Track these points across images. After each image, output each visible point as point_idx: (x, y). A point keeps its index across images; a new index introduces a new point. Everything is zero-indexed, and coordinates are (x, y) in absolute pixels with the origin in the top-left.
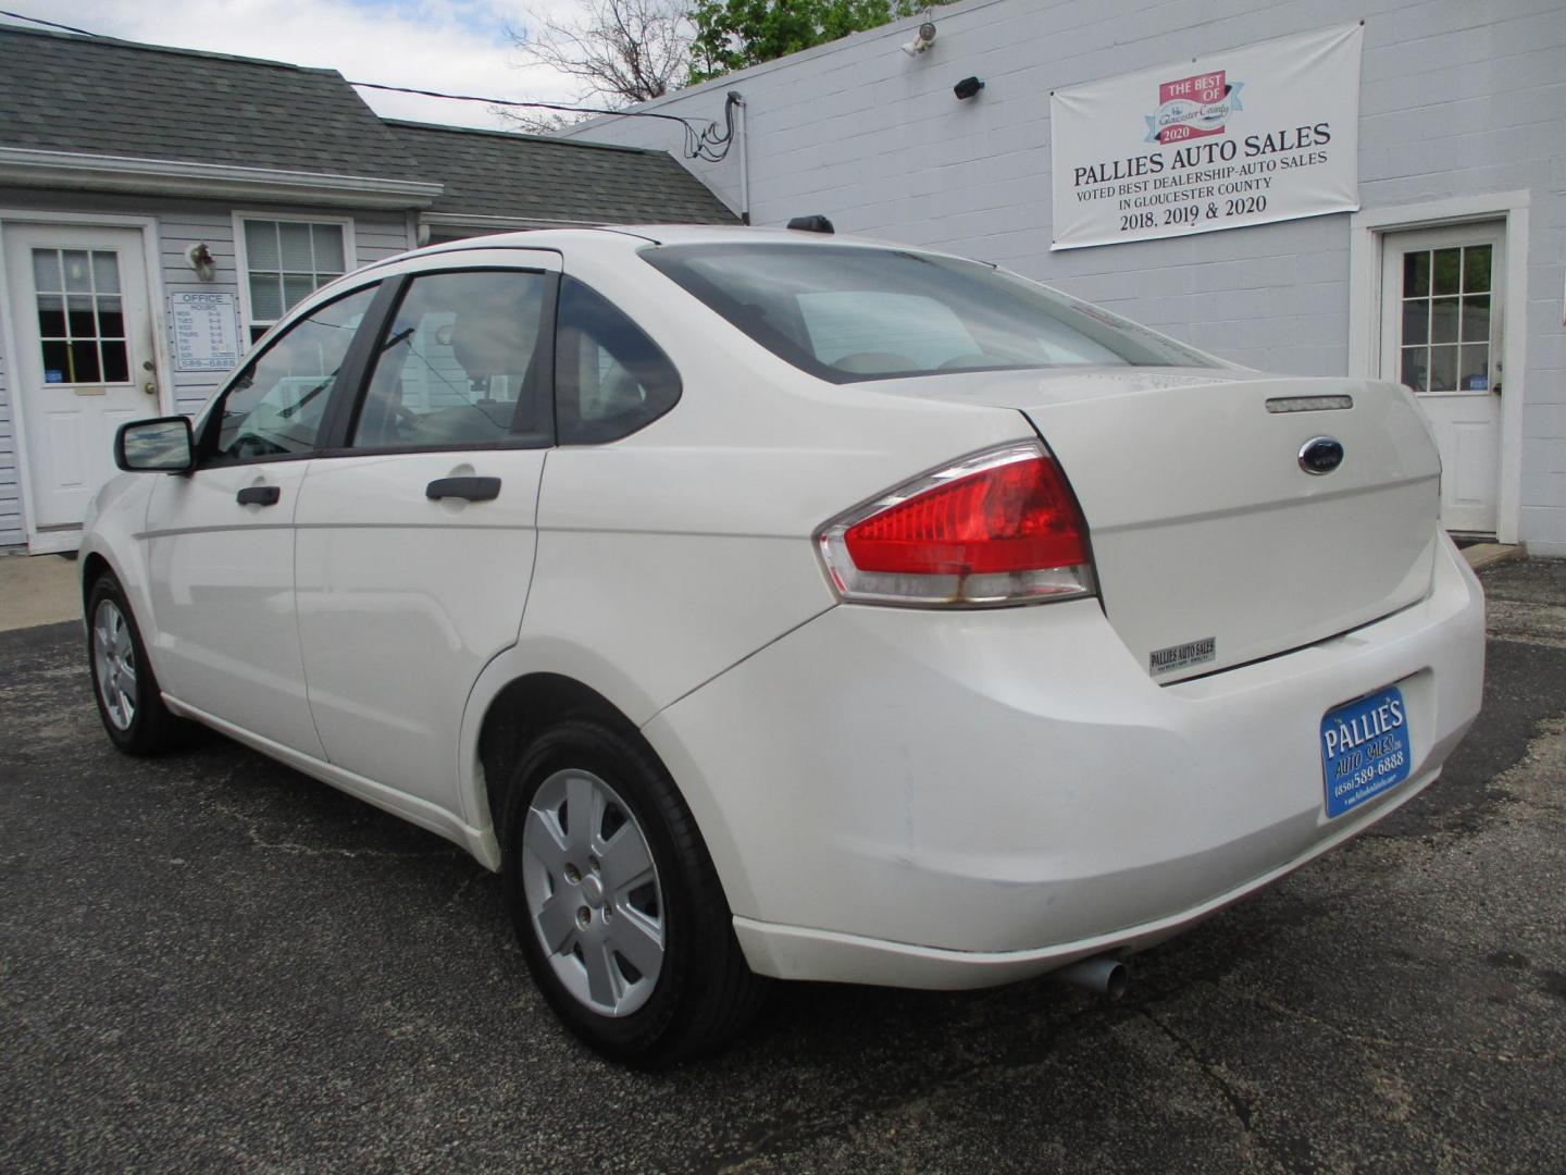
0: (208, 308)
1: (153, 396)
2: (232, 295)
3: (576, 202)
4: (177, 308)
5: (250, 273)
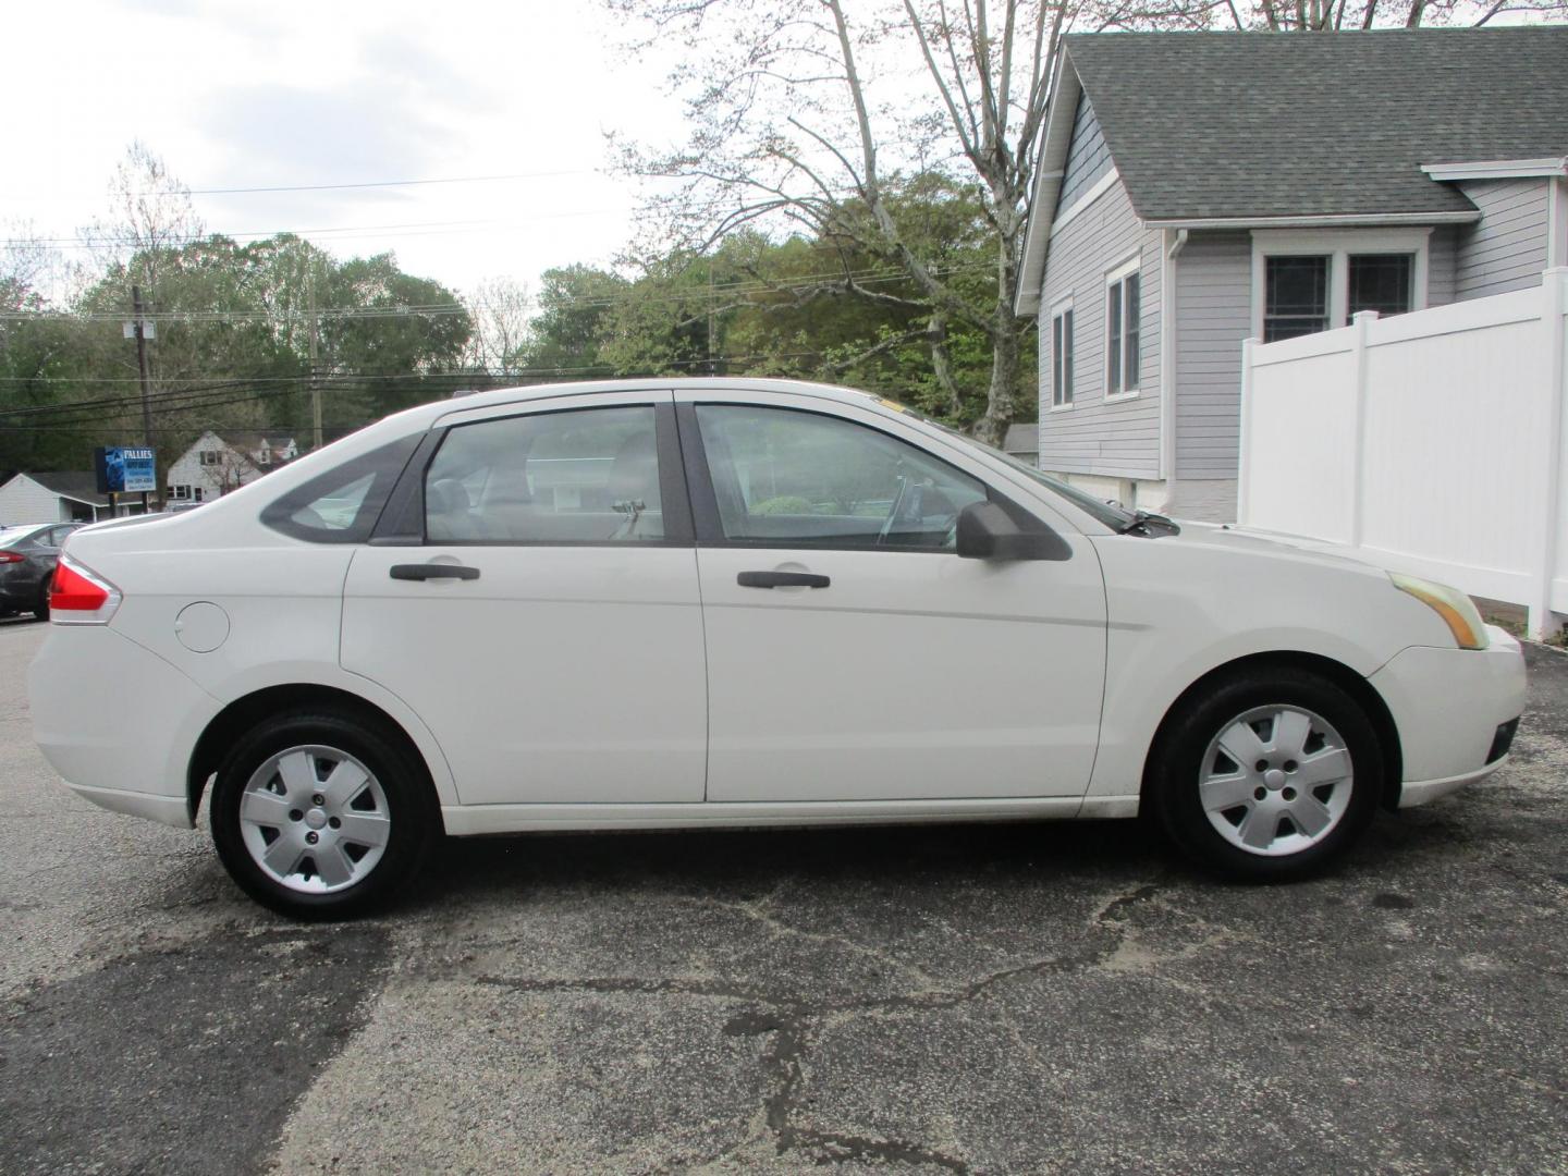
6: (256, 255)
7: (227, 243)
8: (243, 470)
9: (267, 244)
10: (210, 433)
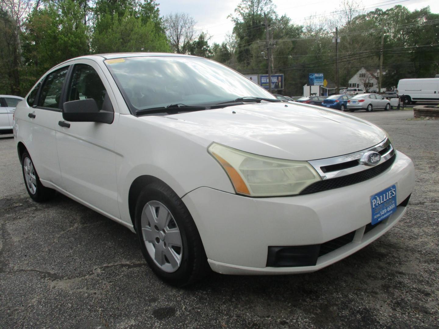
6: (388, 13)
7: (380, 10)
8: (370, 79)
9: (391, 10)
10: (363, 68)
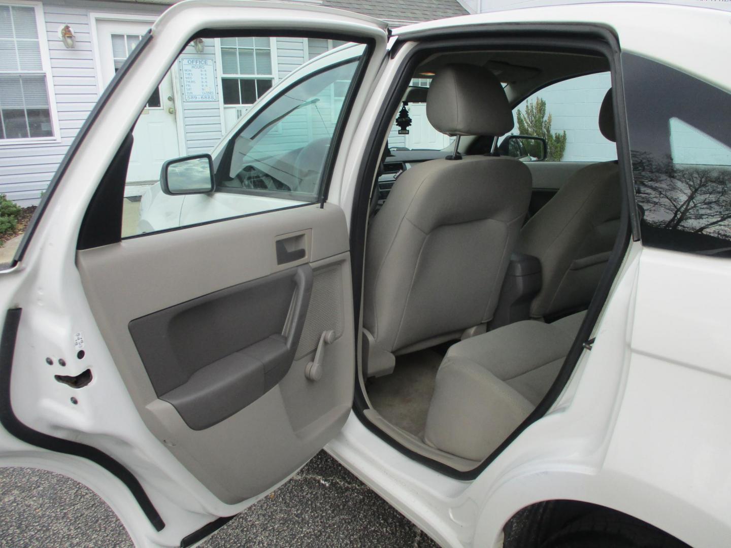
0: (200, 67)
1: (173, 116)
2: (212, 60)
3: (391, 9)
4: (185, 67)
5: (222, 48)
